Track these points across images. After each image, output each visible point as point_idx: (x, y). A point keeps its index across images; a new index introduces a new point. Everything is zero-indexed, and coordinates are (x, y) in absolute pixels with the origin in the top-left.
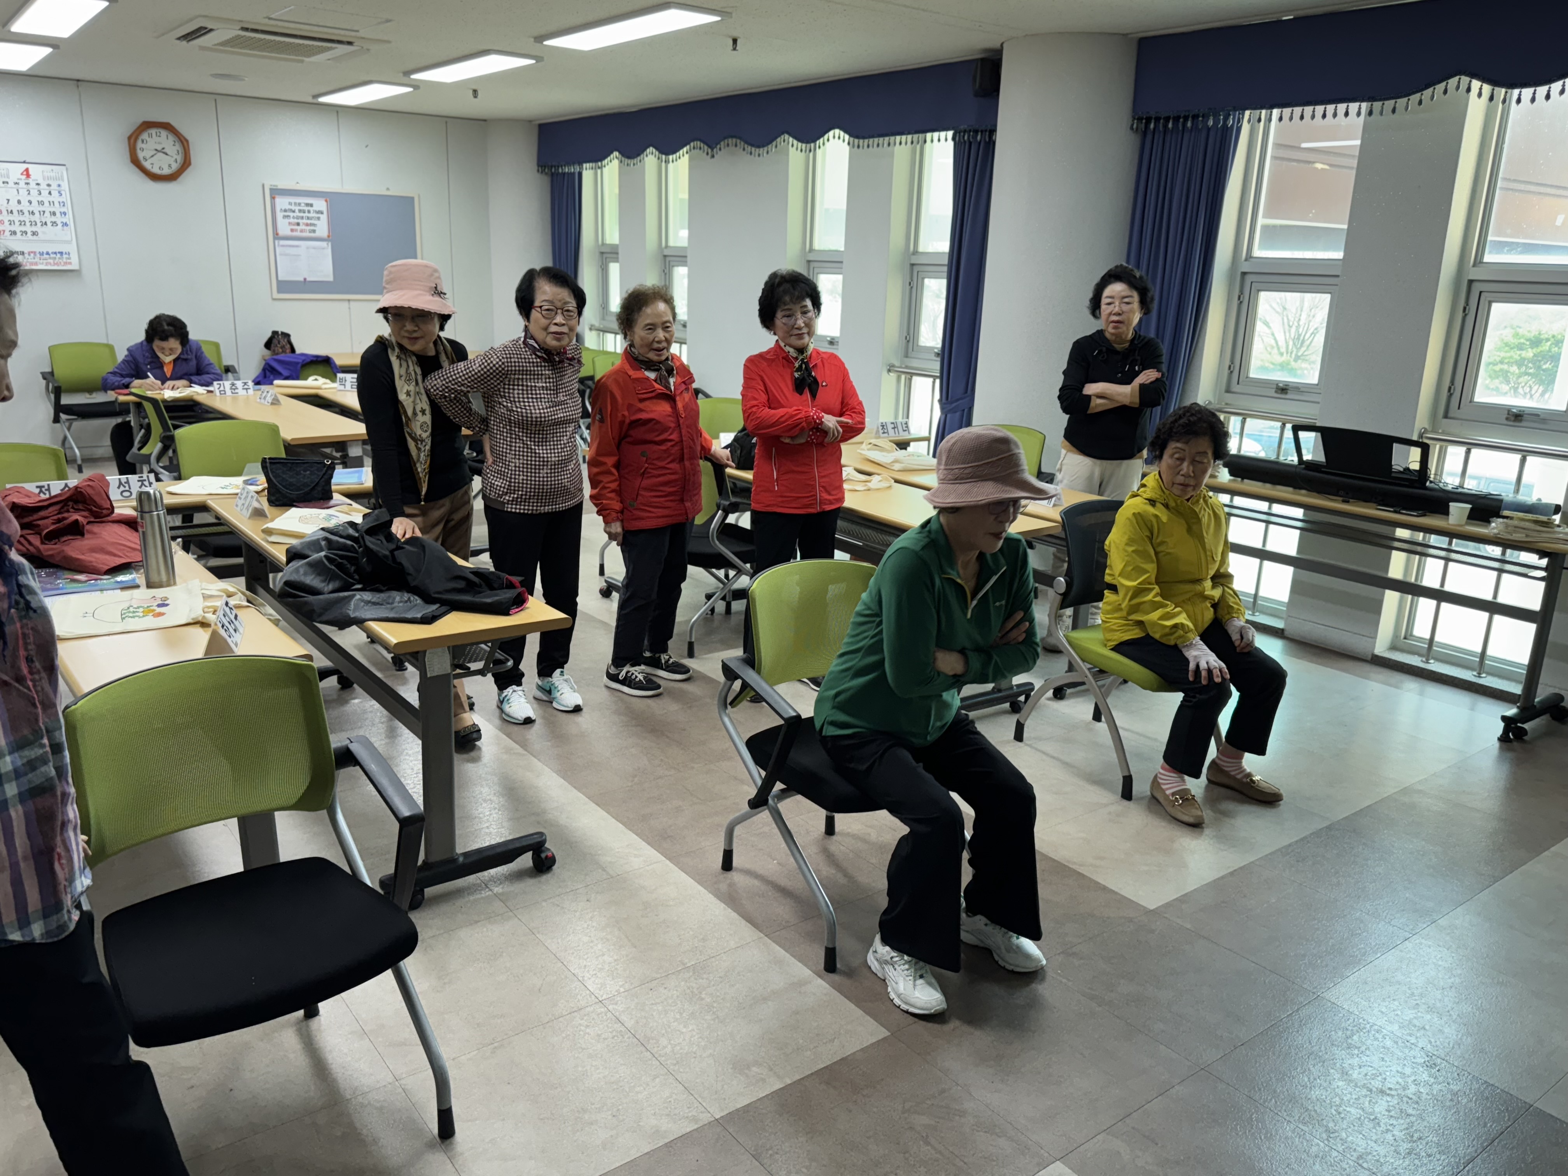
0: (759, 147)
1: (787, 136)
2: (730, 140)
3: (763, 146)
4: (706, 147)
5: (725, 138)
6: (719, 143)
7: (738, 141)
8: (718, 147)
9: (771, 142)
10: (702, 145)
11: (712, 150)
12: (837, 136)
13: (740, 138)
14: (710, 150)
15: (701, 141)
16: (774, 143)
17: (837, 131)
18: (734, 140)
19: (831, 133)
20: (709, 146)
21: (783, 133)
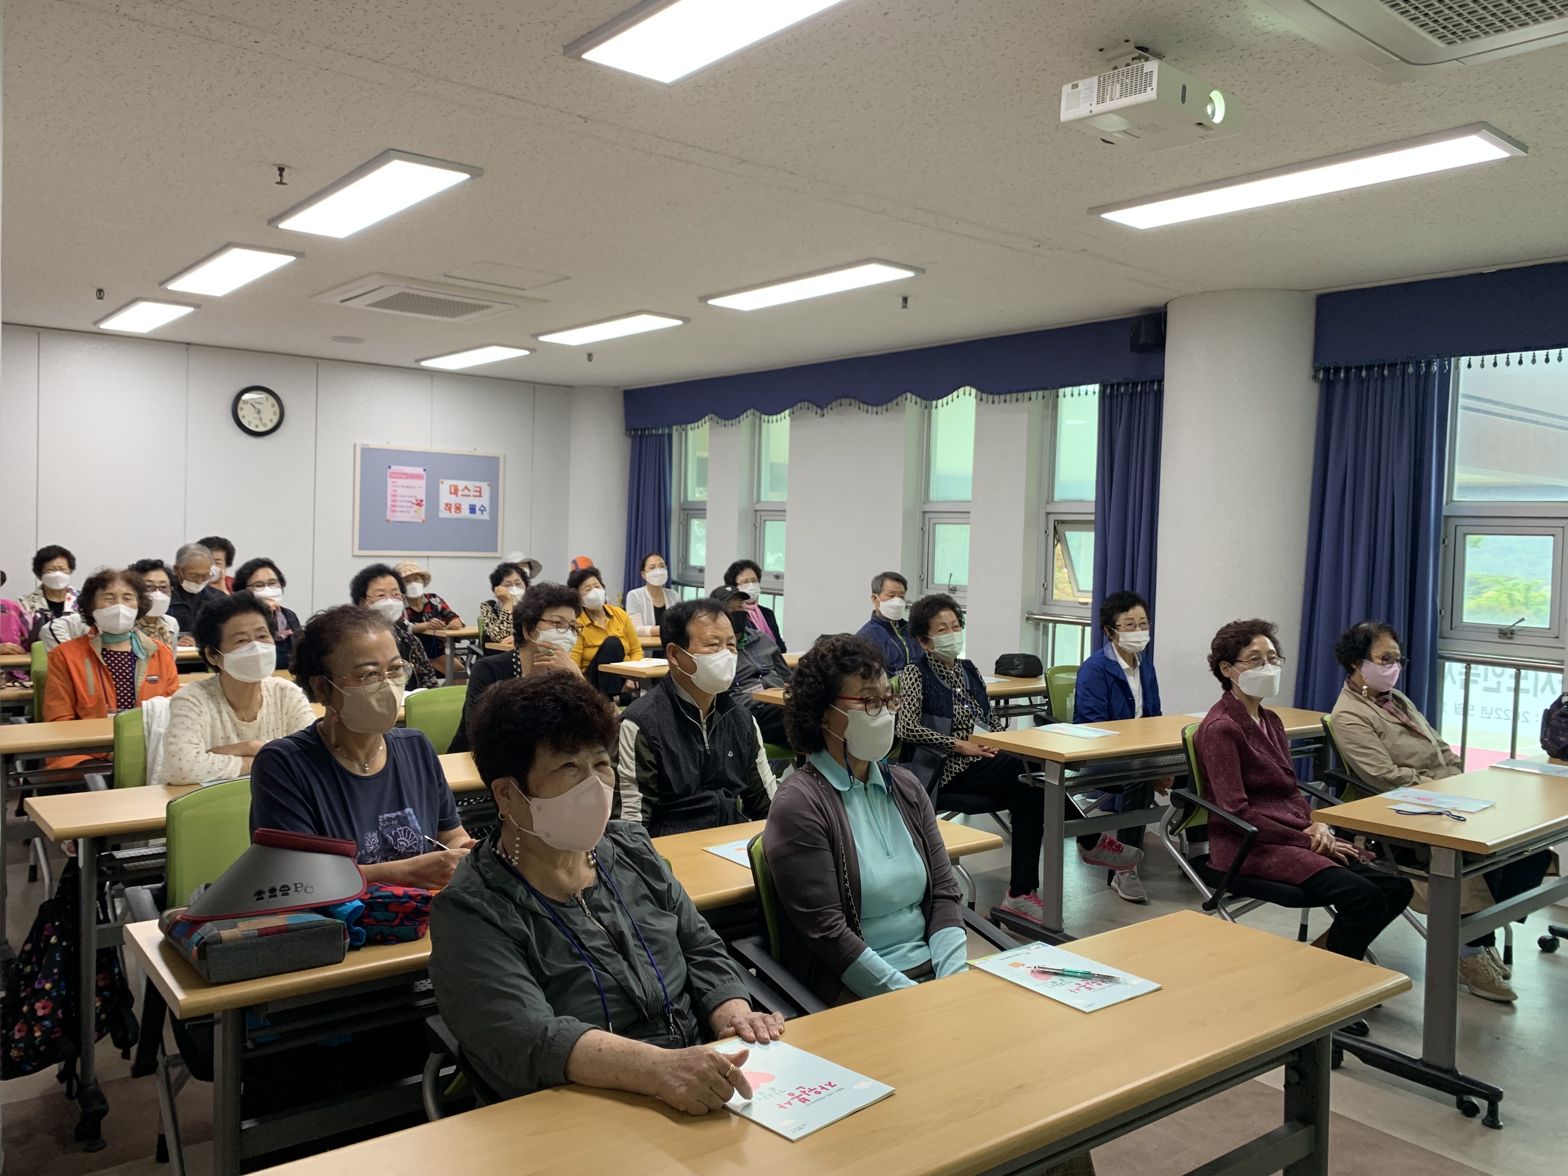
0: (876, 405)
1: (909, 395)
2: (843, 400)
3: (882, 405)
4: (815, 407)
5: (836, 399)
6: (831, 403)
7: (853, 401)
8: (829, 406)
9: (891, 400)
10: (810, 405)
11: (822, 409)
12: (967, 393)
13: (855, 398)
14: (819, 410)
15: (809, 401)
16: (895, 402)
17: (968, 388)
18: (848, 400)
19: (961, 390)
20: (818, 406)
21: (905, 392)
